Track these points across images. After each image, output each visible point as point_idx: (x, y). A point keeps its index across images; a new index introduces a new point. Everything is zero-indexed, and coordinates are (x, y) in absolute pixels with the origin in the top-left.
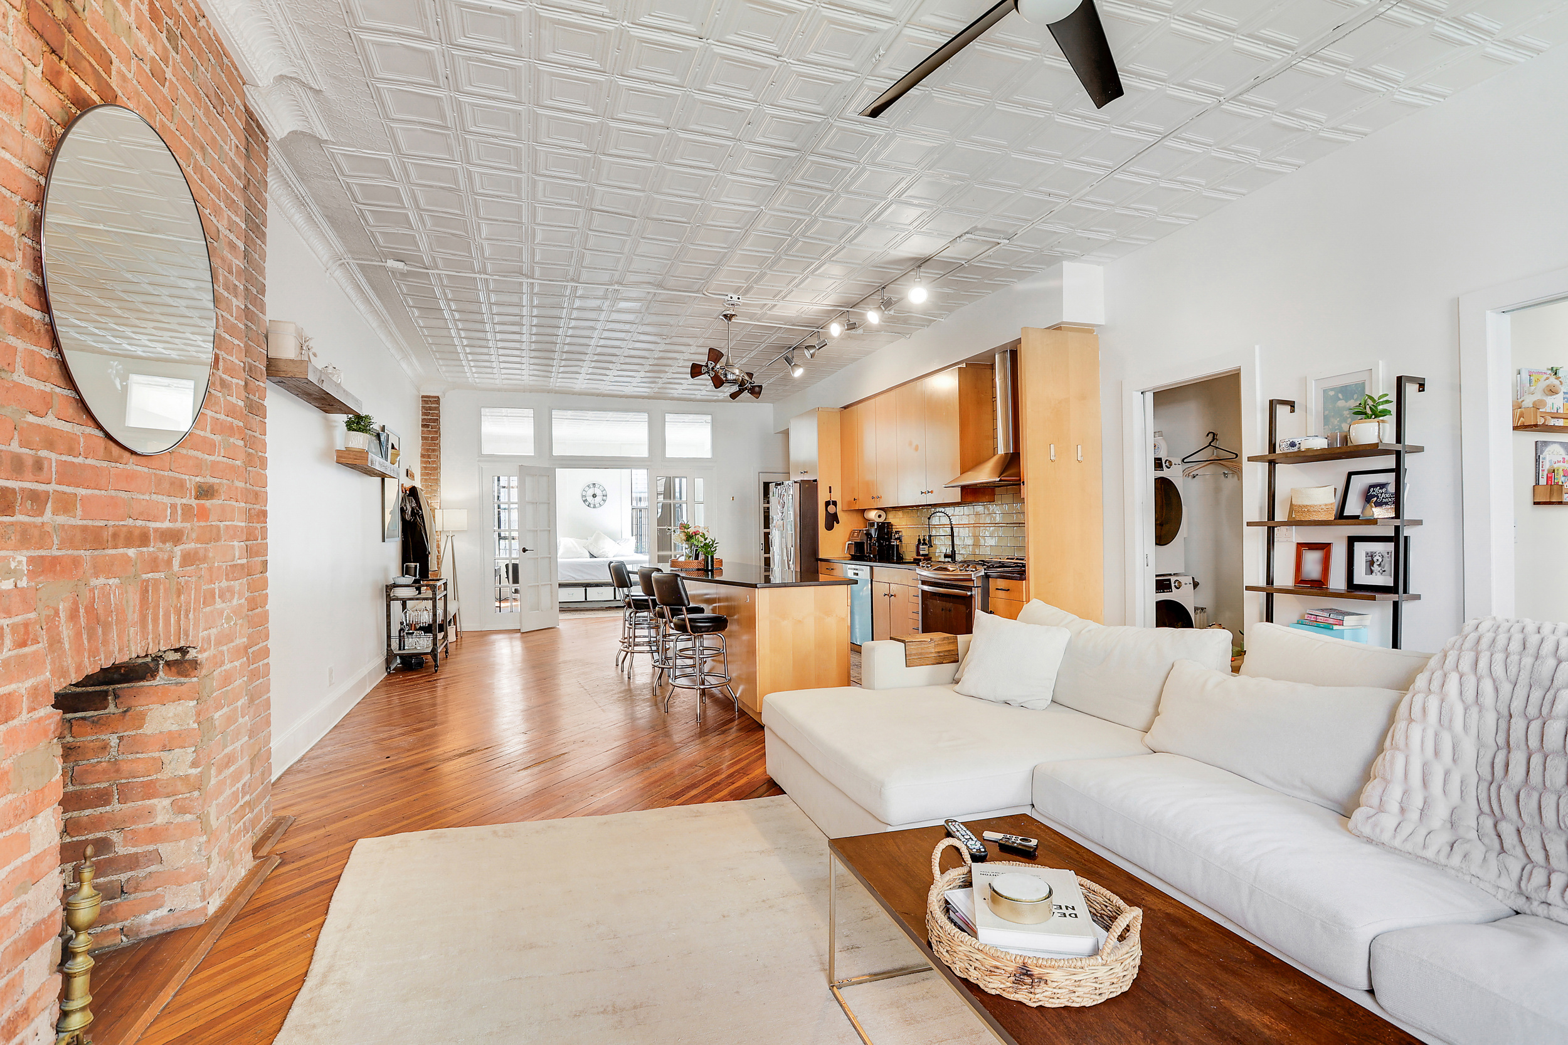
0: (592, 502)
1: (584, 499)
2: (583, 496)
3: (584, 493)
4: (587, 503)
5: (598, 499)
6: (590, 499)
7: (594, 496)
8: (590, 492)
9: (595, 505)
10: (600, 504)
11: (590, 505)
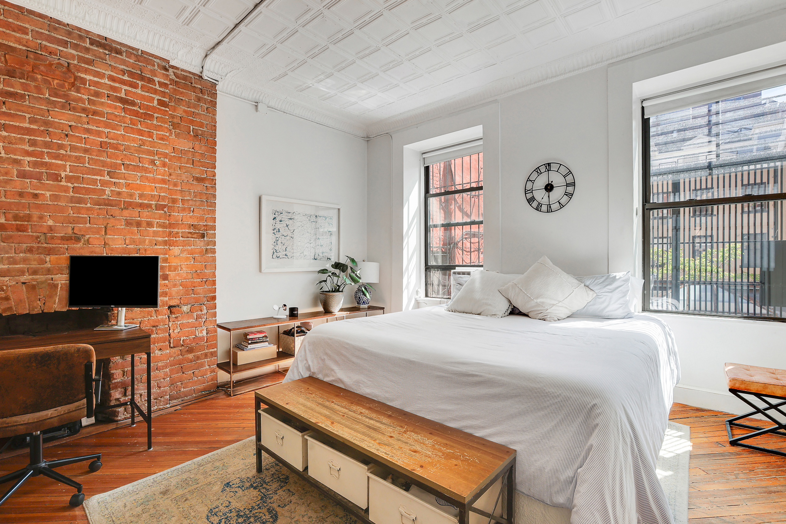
0: (545, 201)
1: (529, 196)
2: (526, 192)
3: (529, 186)
4: (535, 204)
5: (557, 194)
6: (540, 195)
7: (549, 188)
8: (541, 181)
9: (550, 207)
10: (559, 203)
11: (541, 206)
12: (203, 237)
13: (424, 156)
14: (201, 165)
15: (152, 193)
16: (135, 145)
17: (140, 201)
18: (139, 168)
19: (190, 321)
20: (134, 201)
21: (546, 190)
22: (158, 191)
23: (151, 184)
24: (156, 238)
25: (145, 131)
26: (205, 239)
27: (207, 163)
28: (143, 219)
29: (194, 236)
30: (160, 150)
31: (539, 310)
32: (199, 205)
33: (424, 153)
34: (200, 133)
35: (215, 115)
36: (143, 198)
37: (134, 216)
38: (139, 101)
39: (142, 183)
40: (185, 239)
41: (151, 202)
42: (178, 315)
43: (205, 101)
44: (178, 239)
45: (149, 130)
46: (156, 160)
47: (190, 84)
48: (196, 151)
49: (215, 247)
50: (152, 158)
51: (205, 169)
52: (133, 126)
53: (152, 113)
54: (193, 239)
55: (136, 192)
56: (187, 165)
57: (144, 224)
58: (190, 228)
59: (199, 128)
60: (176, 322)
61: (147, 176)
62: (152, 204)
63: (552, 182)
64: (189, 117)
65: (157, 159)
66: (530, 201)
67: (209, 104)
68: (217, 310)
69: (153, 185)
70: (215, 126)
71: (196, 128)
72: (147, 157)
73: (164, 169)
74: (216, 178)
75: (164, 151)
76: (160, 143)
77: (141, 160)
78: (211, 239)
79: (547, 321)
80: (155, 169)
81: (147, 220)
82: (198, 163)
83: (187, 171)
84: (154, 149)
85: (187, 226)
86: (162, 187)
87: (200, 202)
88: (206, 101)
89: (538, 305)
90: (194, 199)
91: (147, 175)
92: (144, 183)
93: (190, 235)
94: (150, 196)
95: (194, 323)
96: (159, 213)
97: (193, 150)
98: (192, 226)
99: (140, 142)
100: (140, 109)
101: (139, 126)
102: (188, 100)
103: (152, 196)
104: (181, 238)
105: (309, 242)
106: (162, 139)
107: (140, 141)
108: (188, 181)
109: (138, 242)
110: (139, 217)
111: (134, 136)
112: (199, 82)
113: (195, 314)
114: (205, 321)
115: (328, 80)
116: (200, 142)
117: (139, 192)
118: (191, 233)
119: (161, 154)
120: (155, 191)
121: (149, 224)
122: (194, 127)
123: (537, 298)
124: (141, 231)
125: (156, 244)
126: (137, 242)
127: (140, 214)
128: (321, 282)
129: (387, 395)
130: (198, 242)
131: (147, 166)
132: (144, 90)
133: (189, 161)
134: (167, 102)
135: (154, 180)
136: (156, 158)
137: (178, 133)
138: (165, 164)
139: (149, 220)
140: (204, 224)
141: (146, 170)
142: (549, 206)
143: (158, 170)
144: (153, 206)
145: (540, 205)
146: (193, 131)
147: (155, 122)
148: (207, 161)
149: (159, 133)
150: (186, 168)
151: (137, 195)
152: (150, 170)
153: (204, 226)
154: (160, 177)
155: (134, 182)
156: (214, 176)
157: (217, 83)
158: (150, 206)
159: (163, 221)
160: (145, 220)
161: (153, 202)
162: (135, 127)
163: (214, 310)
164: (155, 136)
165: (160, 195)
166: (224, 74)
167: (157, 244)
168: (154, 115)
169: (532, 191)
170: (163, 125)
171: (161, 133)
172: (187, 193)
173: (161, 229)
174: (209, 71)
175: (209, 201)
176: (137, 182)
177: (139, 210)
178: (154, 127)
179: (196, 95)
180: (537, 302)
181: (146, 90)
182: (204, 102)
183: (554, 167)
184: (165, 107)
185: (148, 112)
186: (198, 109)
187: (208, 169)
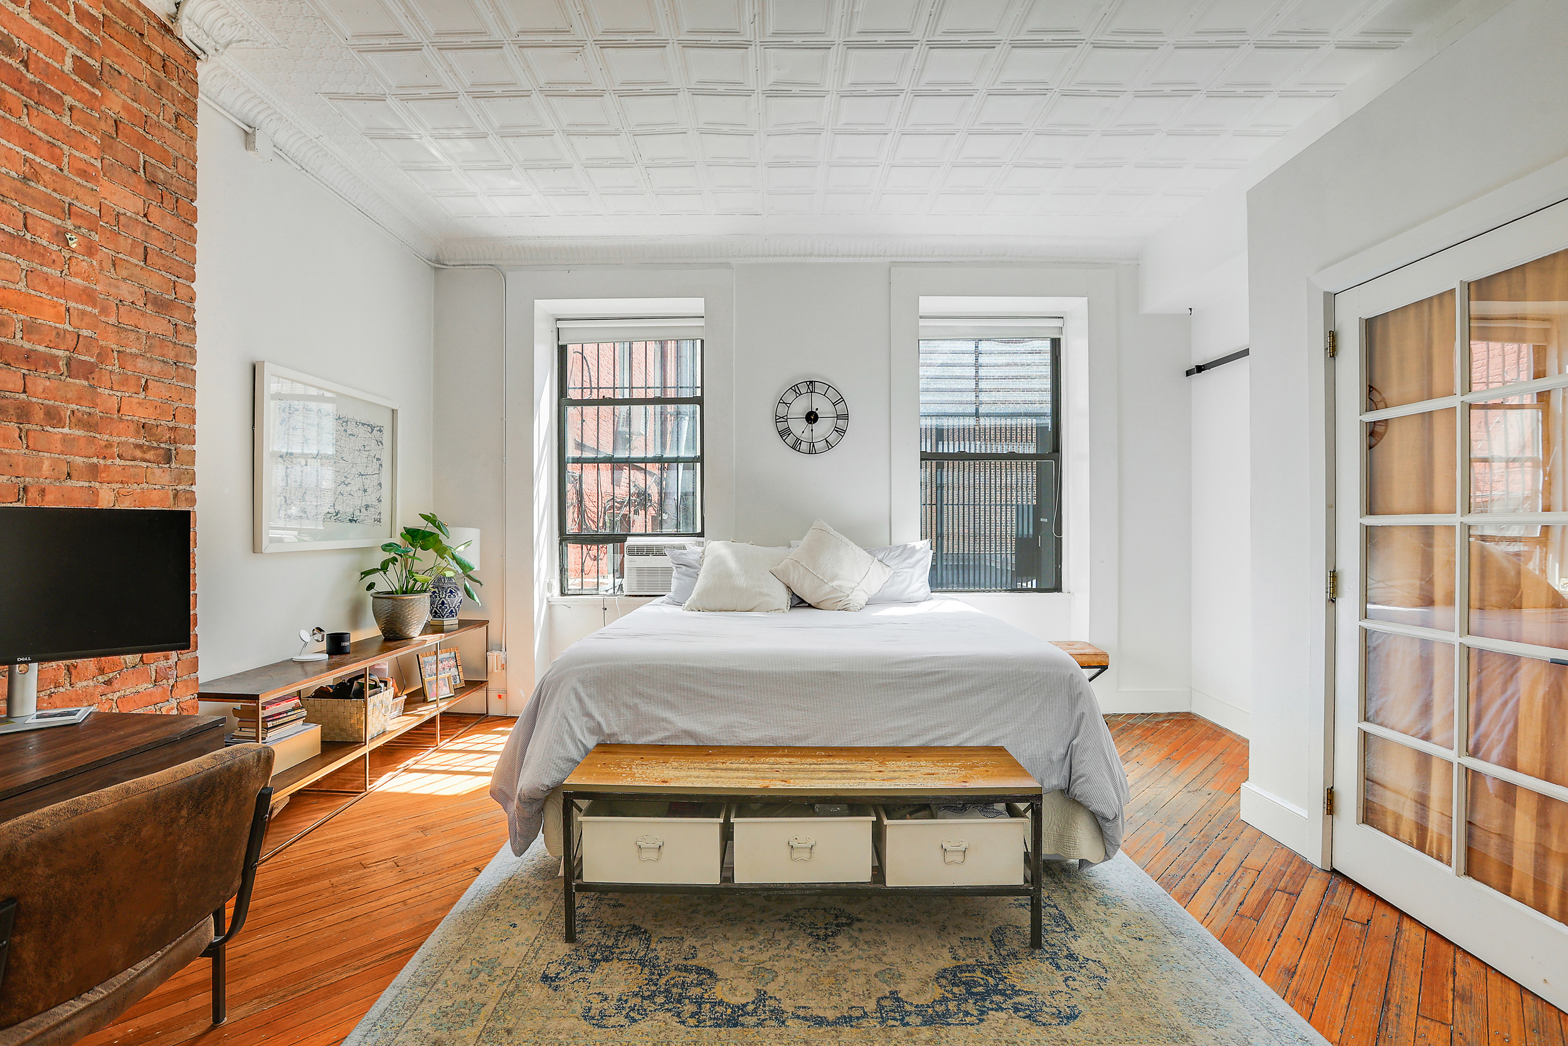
0: (806, 436)
1: (781, 426)
2: (778, 419)
3: (782, 411)
4: (790, 440)
5: (823, 427)
6: (799, 427)
7: (812, 417)
8: (800, 406)
9: (813, 446)
10: (827, 441)
11: (800, 443)
12: (169, 461)
13: (560, 325)
14: (164, 266)
15: (58, 325)
16: (13, 174)
17: (27, 346)
18: (25, 245)
19: (141, 688)
20: (11, 341)
21: (808, 421)
22: (75, 321)
23: (55, 299)
24: (70, 458)
25: (40, 139)
26: (173, 465)
27: (176, 263)
28: (34, 400)
29: (147, 456)
30: (78, 204)
31: (837, 598)
32: (159, 374)
33: (559, 320)
34: (162, 177)
35: (193, 138)
36: (36, 337)
37: (10, 386)
38: (23, 45)
39: (33, 292)
40: (128, 463)
41: (54, 351)
42: (111, 675)
43: (172, 95)
44: (109, 462)
45: (51, 140)
46: (70, 231)
47: (137, 35)
48: (152, 225)
49: (194, 488)
50: (59, 222)
51: (174, 278)
52: (8, 116)
53: (59, 92)
54: (145, 464)
55: (15, 316)
56: (131, 260)
57: (39, 415)
58: (138, 432)
59: (160, 165)
60: (110, 696)
61: (46, 273)
62: (55, 358)
63: (817, 409)
64: (137, 128)
65: (72, 228)
66: (784, 433)
67: (180, 107)
68: (198, 653)
69: (62, 301)
70: (194, 168)
71: (153, 161)
72: (47, 217)
73: (89, 260)
74: (197, 305)
75: (90, 210)
76: (78, 184)
77: (29, 221)
78: (184, 467)
79: (851, 611)
80: (67, 256)
81: (46, 402)
82: (156, 258)
83: (132, 275)
84: (63, 198)
85: (132, 428)
86: (83, 313)
87: (162, 364)
88: (175, 97)
89: (834, 589)
90: (148, 355)
91: (45, 269)
92: (39, 294)
93: (138, 453)
94: (54, 333)
95: (151, 694)
96: (75, 384)
97: (144, 220)
98: (143, 427)
99: (26, 169)
100: (27, 66)
101: (25, 118)
102: (132, 79)
103: (58, 334)
104: (118, 461)
105: (344, 482)
106: (83, 174)
107: (27, 164)
108: (132, 303)
109: (21, 467)
110: (24, 392)
111: (10, 145)
112: (160, 39)
113: (153, 667)
114: (173, 686)
115: (466, 144)
116: (162, 203)
117: (22, 317)
118: (139, 447)
119: (82, 216)
120: (67, 321)
121: (53, 417)
122: (147, 158)
123: (833, 579)
124: (31, 434)
125: (69, 474)
126: (18, 465)
127: (29, 385)
128: (366, 574)
129: (795, 733)
130: (158, 472)
131: (45, 243)
132: (38, 16)
133: (137, 250)
134: (96, 70)
135: (63, 291)
136: (69, 224)
137: (109, 165)
138: (91, 247)
139: (51, 403)
140: (171, 424)
141: (42, 254)
142: (812, 444)
143: (74, 260)
144: (61, 363)
145: (798, 441)
146: (144, 168)
147: (66, 120)
148: (177, 258)
149: (77, 154)
150: (128, 265)
151: (19, 325)
152: (54, 257)
153: (170, 429)
154: (78, 281)
155: (11, 285)
156: (192, 299)
157: (202, 57)
158: (52, 361)
159: (88, 410)
160: (40, 401)
161: (60, 353)
162: (13, 120)
163: (192, 655)
164: (66, 160)
165: (79, 335)
166: (223, 41)
167: (74, 474)
168: (66, 98)
169: (785, 419)
170: (86, 133)
171: (82, 155)
172: (132, 336)
173: (81, 433)
174: (190, 19)
175: (182, 364)
176: (17, 287)
177: (23, 371)
178: (63, 132)
179: (152, 73)
180: (832, 587)
181: (44, 18)
182: (170, 97)
183: (819, 388)
184: (93, 86)
185: (49, 86)
186: (158, 112)
187: (180, 280)
